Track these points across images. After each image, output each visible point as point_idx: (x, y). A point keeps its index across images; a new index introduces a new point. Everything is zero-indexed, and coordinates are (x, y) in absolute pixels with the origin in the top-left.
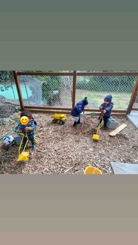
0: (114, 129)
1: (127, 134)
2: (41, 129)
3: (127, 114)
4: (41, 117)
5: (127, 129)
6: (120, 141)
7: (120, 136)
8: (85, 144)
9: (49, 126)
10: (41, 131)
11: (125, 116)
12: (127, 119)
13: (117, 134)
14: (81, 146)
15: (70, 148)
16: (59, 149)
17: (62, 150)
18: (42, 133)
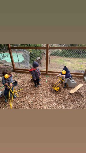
0: (73, 88)
1: (83, 92)
2: (23, 85)
3: (84, 76)
4: (25, 76)
5: (83, 88)
6: (77, 98)
7: (77, 93)
8: (51, 99)
9: (29, 83)
10: (22, 87)
11: (83, 78)
12: (84, 80)
13: (75, 92)
14: (48, 101)
15: (39, 102)
16: (31, 103)
17: (34, 103)
18: (22, 89)
